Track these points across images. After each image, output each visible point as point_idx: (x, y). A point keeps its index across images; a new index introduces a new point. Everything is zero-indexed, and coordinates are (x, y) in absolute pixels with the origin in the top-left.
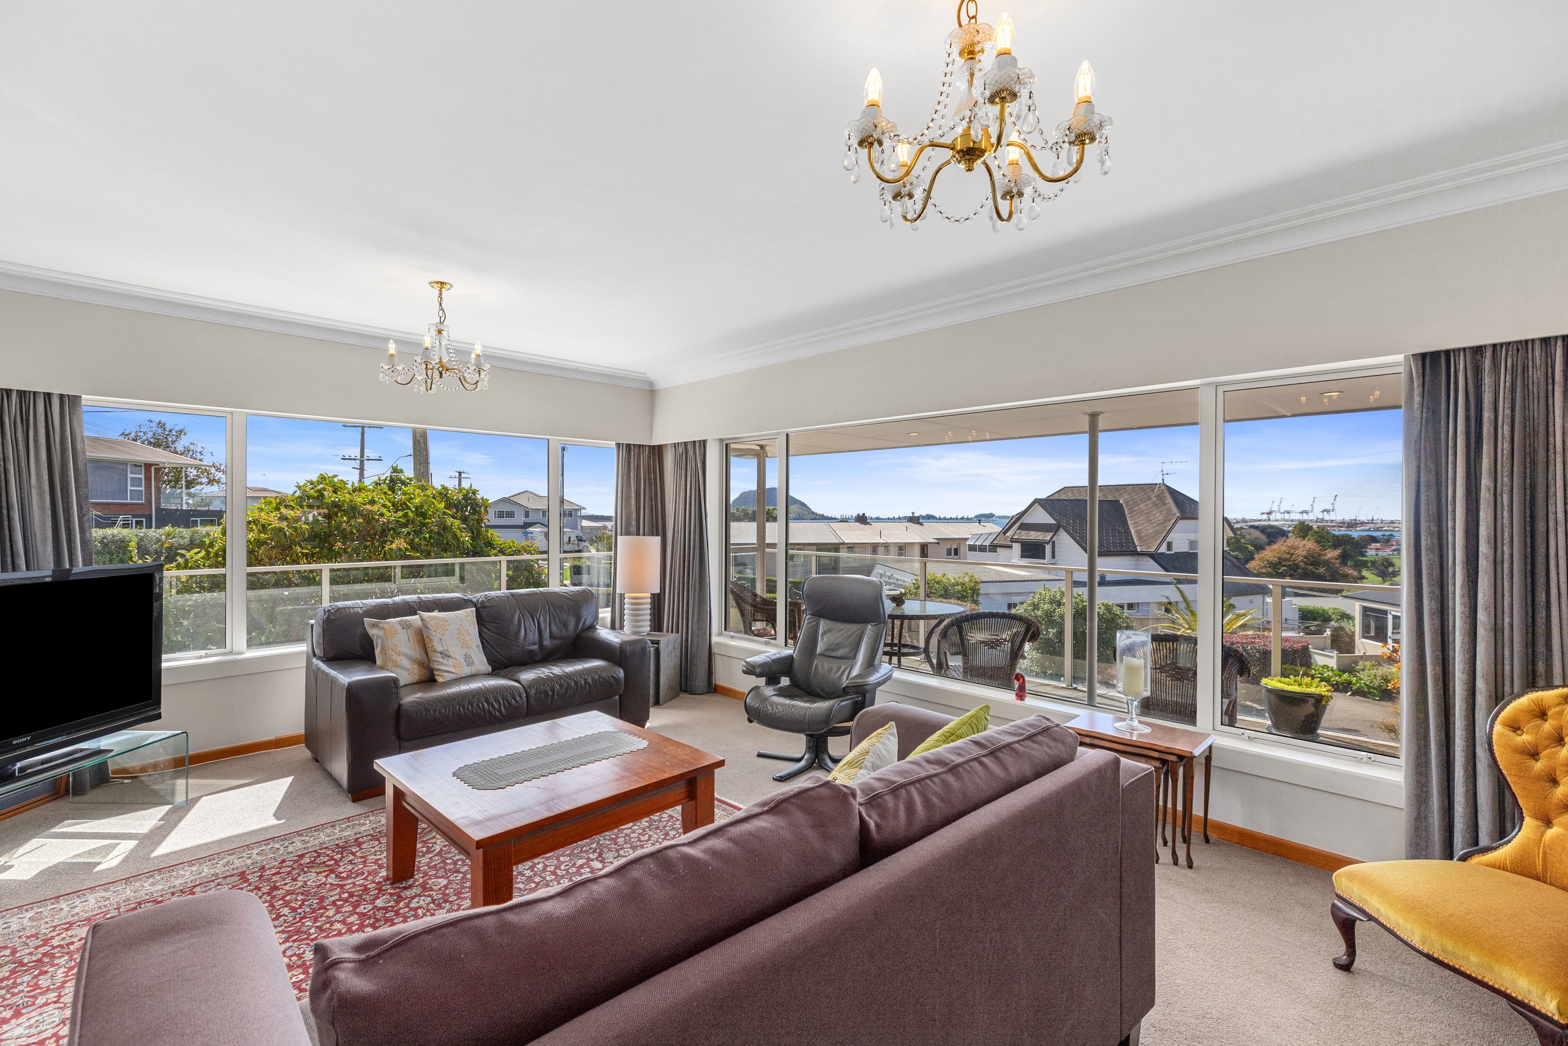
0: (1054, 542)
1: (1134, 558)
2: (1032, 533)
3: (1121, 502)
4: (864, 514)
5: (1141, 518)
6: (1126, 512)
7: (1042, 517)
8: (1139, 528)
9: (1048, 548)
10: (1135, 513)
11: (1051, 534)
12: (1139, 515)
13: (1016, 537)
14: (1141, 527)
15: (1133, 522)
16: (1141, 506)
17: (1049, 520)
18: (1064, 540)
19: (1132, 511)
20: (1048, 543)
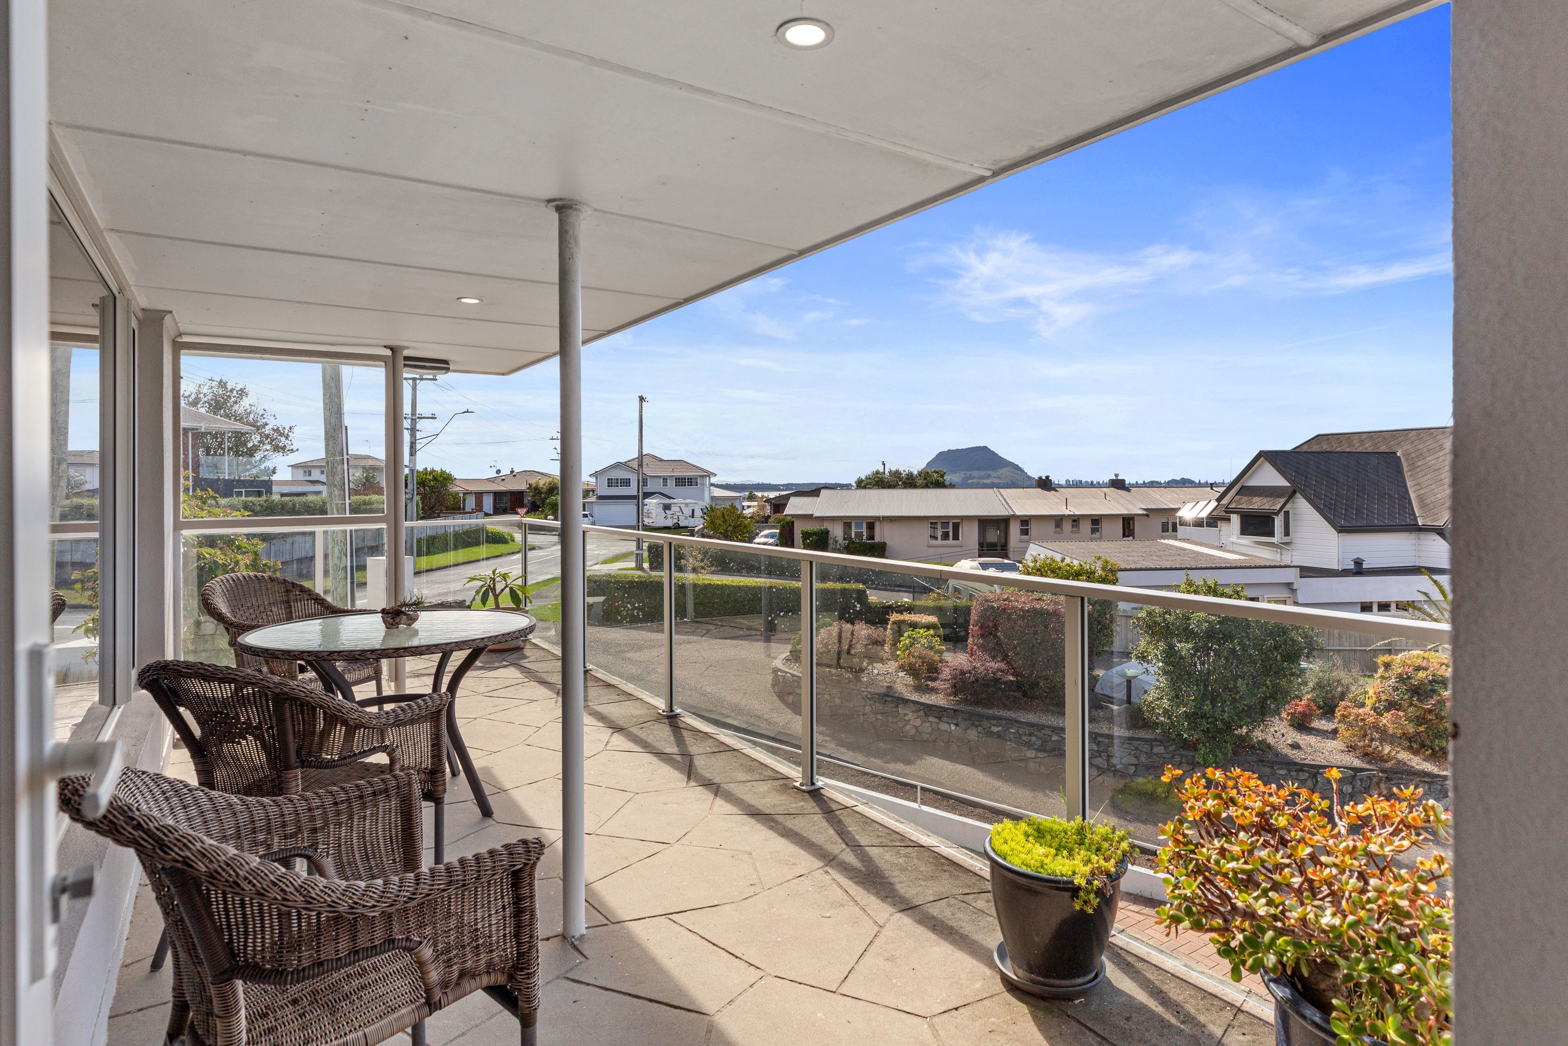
0: (1287, 514)
1: (1413, 535)
2: (1256, 499)
3: (1398, 454)
4: (1047, 477)
5: (1426, 478)
6: (1405, 469)
7: (1270, 477)
8: (1422, 492)
9: (1279, 522)
10: (1418, 470)
11: (1283, 500)
12: (1423, 473)
13: (1233, 506)
14: (1426, 490)
15: (1415, 482)
16: (1427, 460)
17: (1280, 481)
18: (1303, 509)
19: (1413, 467)
20: (1277, 514)
